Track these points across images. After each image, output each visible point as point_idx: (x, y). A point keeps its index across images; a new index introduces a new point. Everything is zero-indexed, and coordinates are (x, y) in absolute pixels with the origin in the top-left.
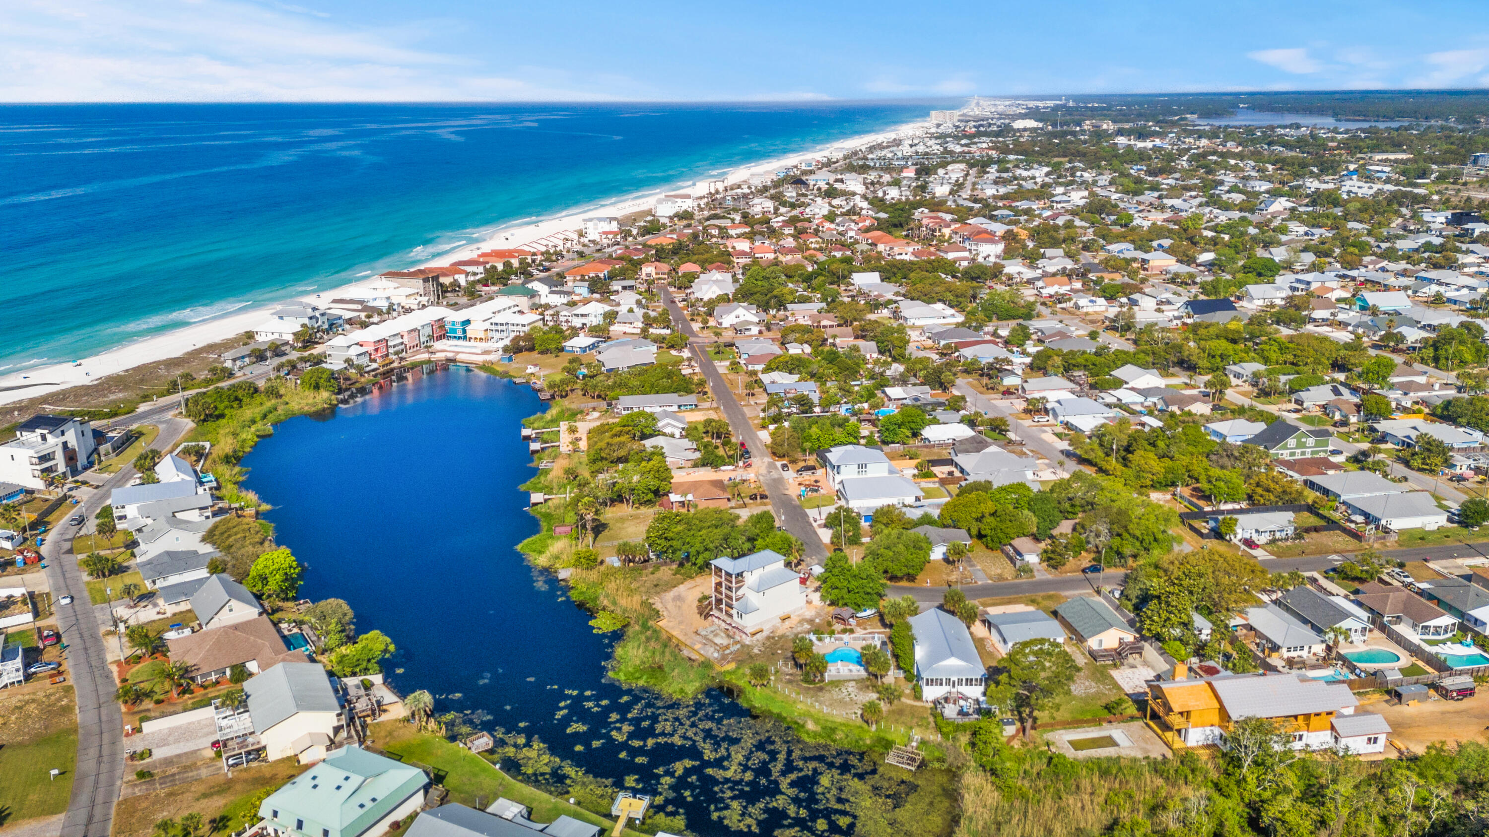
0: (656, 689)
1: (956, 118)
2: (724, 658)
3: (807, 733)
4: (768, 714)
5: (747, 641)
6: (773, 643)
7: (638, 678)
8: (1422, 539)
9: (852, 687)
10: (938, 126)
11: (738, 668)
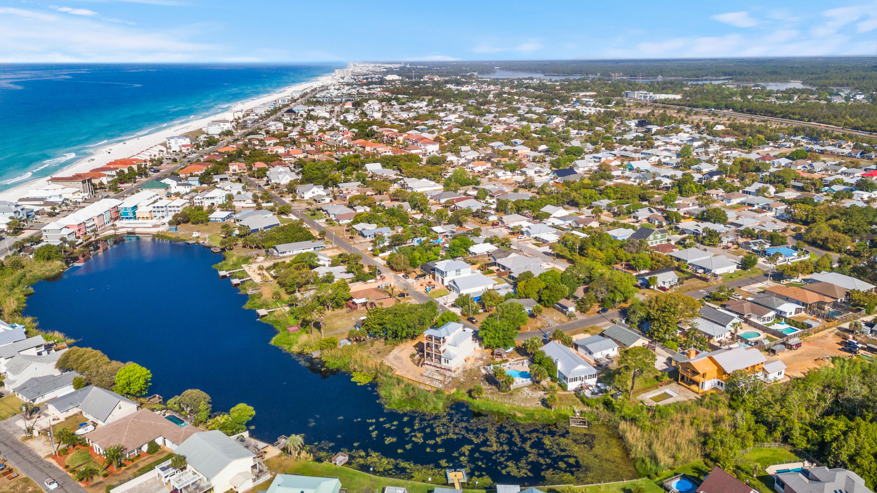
0: (420, 410)
1: (350, 74)
2: (446, 386)
3: (519, 418)
4: (492, 413)
5: (454, 375)
6: (469, 373)
7: (405, 406)
8: (731, 277)
9: (527, 391)
10: (343, 78)
11: (458, 391)
